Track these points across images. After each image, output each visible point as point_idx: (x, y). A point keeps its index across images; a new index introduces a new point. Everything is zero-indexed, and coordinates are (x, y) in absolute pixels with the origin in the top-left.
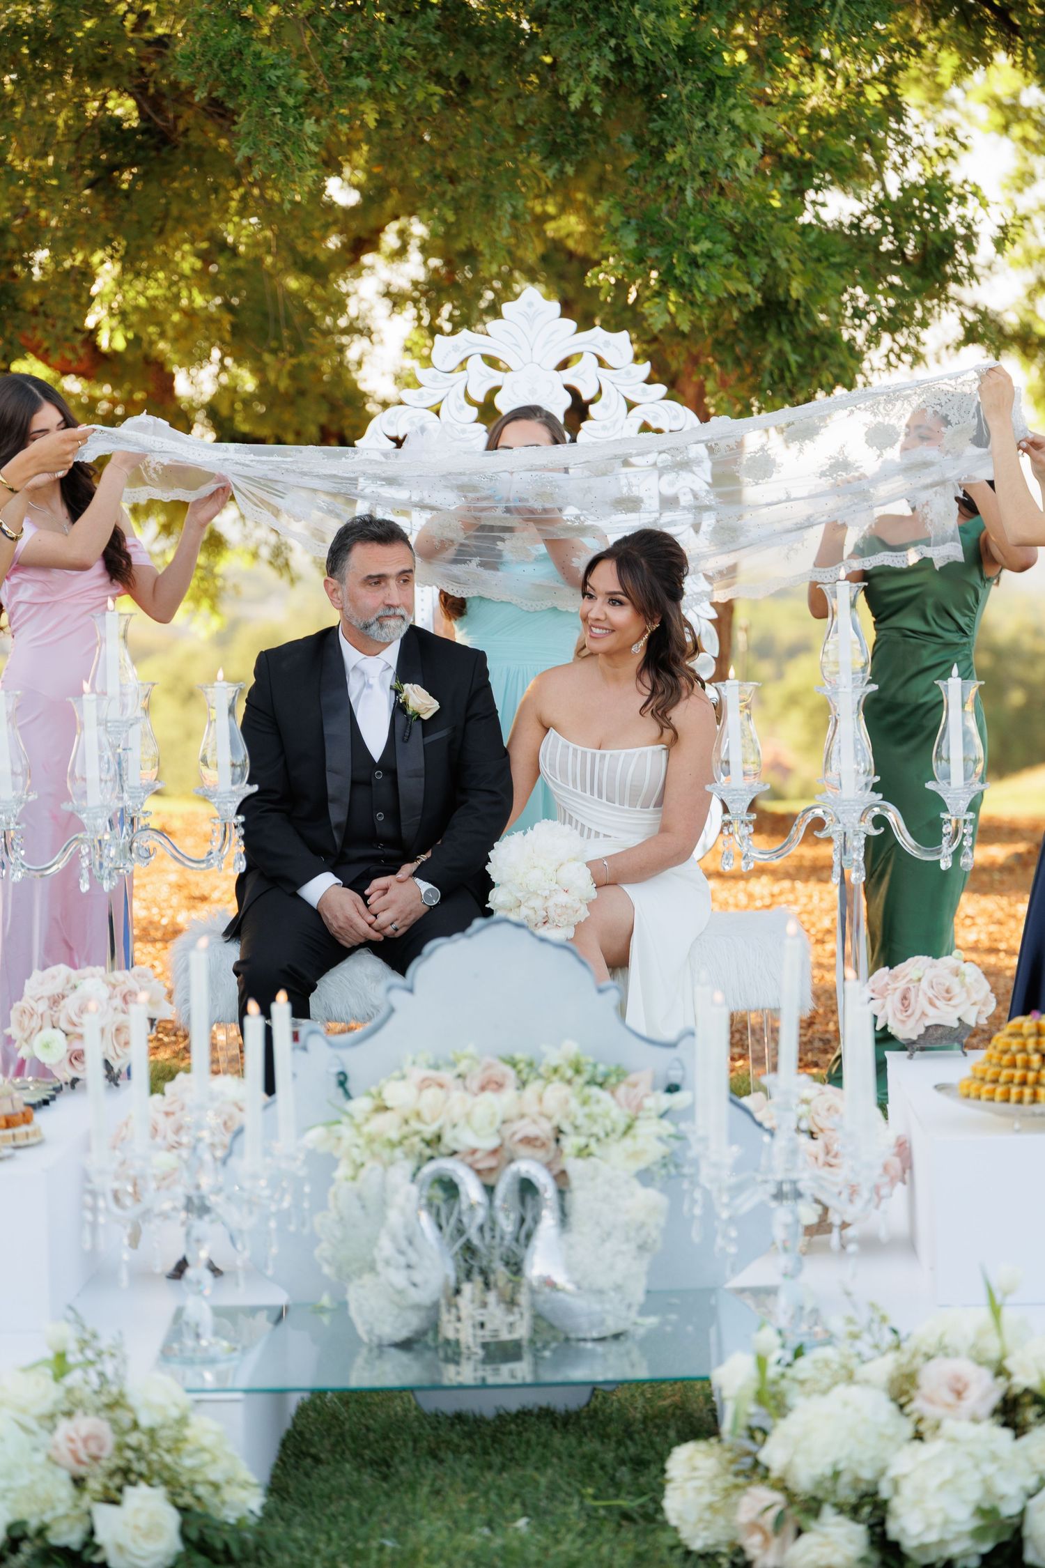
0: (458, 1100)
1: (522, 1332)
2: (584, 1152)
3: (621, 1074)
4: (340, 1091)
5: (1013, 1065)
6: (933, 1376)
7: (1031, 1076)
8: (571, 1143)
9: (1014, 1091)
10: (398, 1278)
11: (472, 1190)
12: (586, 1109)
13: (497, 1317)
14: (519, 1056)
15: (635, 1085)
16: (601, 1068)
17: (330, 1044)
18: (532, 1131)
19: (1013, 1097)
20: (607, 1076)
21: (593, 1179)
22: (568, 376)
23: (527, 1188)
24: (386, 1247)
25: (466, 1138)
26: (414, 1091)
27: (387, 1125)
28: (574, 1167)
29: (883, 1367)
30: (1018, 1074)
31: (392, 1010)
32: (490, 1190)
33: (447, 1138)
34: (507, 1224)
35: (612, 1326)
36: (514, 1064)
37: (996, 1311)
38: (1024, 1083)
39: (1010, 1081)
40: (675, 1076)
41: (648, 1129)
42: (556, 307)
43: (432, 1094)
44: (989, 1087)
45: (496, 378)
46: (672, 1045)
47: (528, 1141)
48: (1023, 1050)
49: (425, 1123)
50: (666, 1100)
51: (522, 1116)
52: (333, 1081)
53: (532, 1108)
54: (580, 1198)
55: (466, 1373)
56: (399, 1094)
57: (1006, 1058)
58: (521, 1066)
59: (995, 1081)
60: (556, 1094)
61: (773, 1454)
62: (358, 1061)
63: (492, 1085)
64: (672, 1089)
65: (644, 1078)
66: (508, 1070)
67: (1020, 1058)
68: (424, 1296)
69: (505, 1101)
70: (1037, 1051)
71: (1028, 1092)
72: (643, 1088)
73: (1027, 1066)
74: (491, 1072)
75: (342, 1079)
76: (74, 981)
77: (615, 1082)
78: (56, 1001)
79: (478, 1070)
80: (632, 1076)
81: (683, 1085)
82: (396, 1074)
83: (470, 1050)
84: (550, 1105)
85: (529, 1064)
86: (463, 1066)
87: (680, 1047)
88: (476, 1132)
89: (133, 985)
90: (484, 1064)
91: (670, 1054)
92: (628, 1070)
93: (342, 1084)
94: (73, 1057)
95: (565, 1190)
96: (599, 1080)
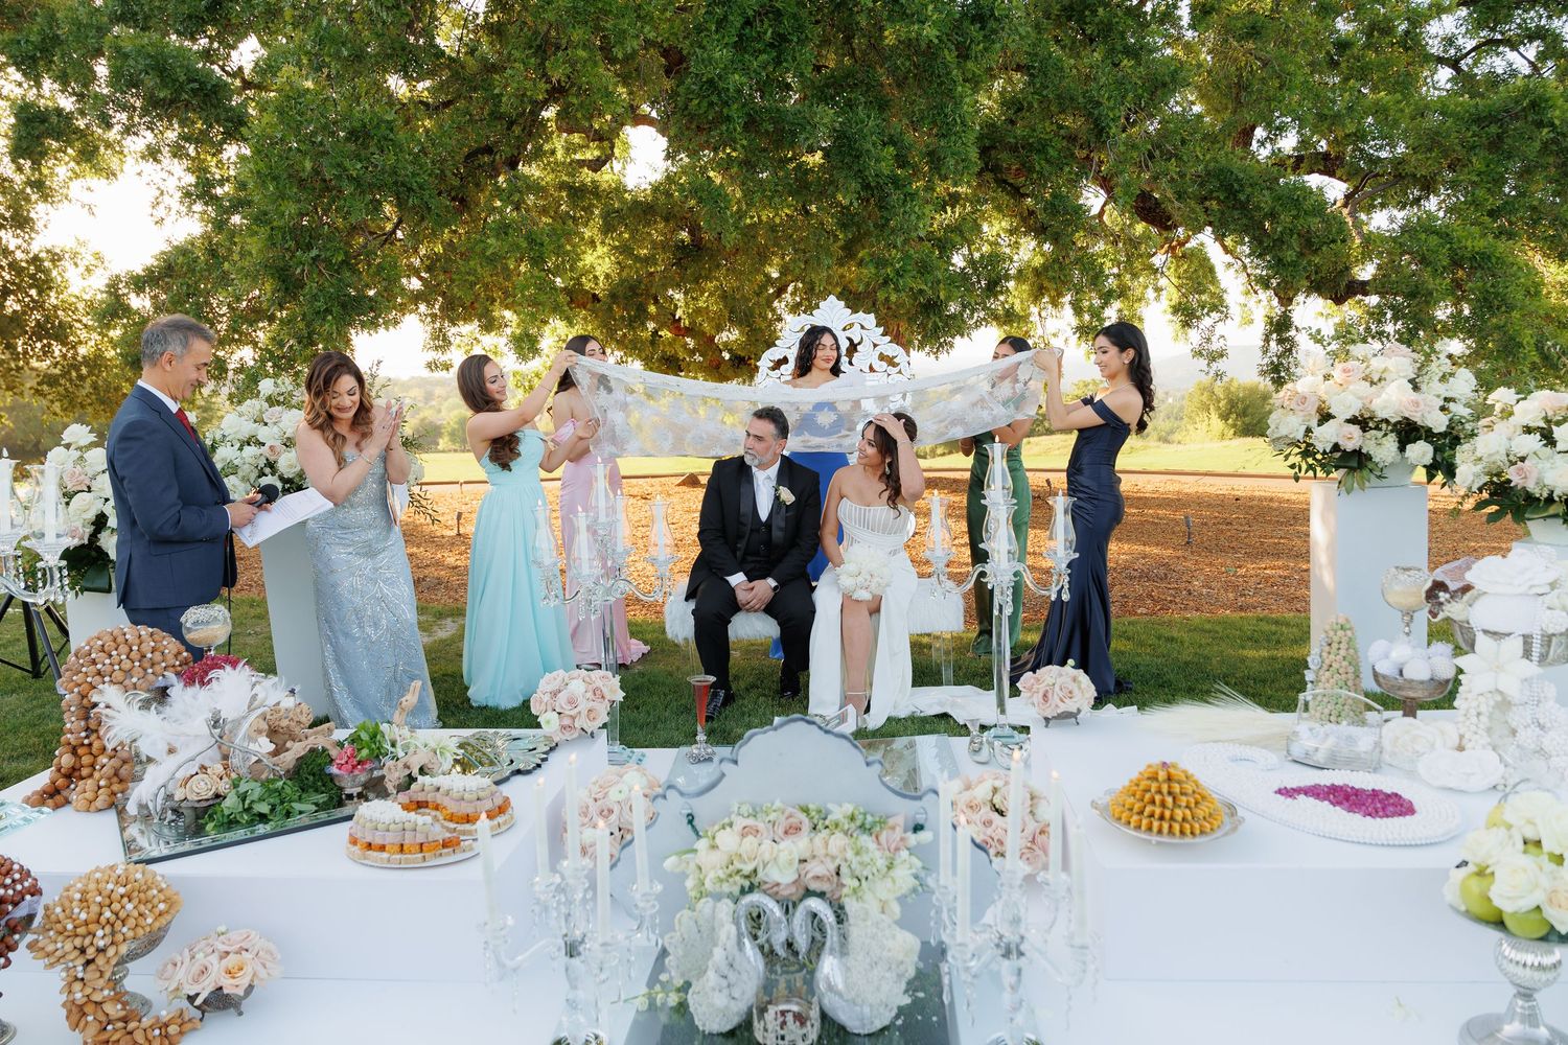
0: (767, 846)
2: (852, 889)
3: (882, 822)
4: (689, 826)
5: (1153, 802)
7: (1167, 814)
8: (846, 881)
9: (1156, 824)
10: (722, 997)
12: (858, 858)
14: (811, 806)
15: (893, 828)
16: (869, 818)
17: (682, 794)
18: (819, 870)
19: (1155, 829)
20: (873, 823)
21: (865, 920)
22: (848, 333)
23: (815, 914)
25: (773, 875)
26: (737, 838)
27: (718, 863)
28: (850, 904)
30: (1158, 811)
31: (723, 775)
32: (788, 913)
33: (761, 875)
34: (802, 942)
36: (806, 810)
38: (1162, 818)
39: (1152, 815)
40: (920, 819)
42: (843, 303)
43: (750, 841)
44: (1135, 818)
46: (918, 798)
47: (818, 878)
48: (1159, 792)
49: (745, 863)
50: (913, 839)
51: (814, 857)
52: (685, 820)
53: (821, 852)
54: (856, 930)
56: (724, 837)
57: (1148, 796)
58: (813, 814)
59: (1141, 813)
60: (838, 841)
62: (703, 808)
63: (793, 830)
64: (918, 828)
65: (899, 820)
66: (803, 816)
67: (1158, 798)
68: (742, 1007)
69: (802, 844)
70: (1170, 793)
71: (1166, 826)
72: (899, 832)
73: (1163, 804)
74: (791, 820)
75: (691, 819)
76: (566, 680)
77: (878, 829)
78: (555, 694)
79: (783, 818)
80: (891, 822)
81: (926, 826)
82: (726, 820)
83: (778, 804)
84: (833, 849)
85: (819, 812)
86: (772, 816)
87: (925, 799)
88: (782, 875)
89: (599, 683)
90: (787, 814)
91: (917, 803)
92: (888, 817)
93: (690, 822)
94: (564, 727)
95: (840, 916)
96: (868, 826)
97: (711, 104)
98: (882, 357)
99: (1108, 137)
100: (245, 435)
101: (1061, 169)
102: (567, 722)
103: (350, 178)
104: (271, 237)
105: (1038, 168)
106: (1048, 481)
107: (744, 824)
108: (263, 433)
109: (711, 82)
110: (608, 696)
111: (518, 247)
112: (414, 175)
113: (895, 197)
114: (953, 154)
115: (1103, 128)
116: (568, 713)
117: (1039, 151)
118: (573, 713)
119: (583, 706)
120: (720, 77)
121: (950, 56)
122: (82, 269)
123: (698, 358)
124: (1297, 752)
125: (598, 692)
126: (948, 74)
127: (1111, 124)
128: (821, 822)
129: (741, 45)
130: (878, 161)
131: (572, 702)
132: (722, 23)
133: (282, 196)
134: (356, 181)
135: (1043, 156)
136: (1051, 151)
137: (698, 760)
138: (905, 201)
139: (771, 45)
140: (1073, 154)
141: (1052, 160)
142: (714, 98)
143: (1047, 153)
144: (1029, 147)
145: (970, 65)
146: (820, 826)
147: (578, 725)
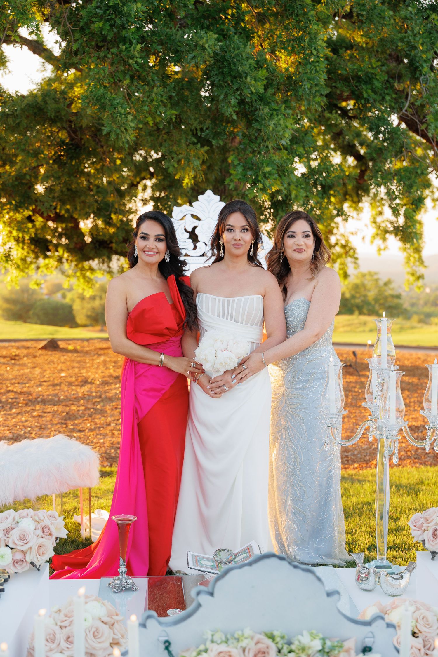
4: (166, 651)
14: (276, 633)
15: (348, 651)
16: (329, 643)
17: (160, 623)
20: (333, 648)
31: (199, 605)
36: (272, 637)
40: (368, 642)
45: (196, 222)
46: (368, 624)
52: (163, 646)
58: (278, 639)
62: (177, 635)
63: (261, 654)
64: (366, 650)
65: (350, 644)
66: (269, 642)
72: (352, 654)
74: (260, 646)
75: (167, 645)
76: (17, 519)
77: (336, 652)
78: (7, 531)
79: (252, 644)
80: (347, 645)
81: (374, 648)
82: (202, 647)
83: (248, 632)
85: (282, 637)
86: (244, 643)
87: (374, 625)
89: (47, 522)
90: (255, 640)
91: (367, 629)
92: (343, 641)
93: (167, 648)
94: (15, 562)
96: (327, 650)
99: (421, 75)
101: (383, 98)
102: (19, 556)
105: (365, 95)
106: (354, 353)
107: (220, 650)
110: (56, 534)
114: (309, 79)
115: (417, 67)
116: (20, 548)
117: (366, 83)
118: (24, 548)
119: (33, 542)
125: (46, 530)
127: (424, 65)
128: (285, 647)
131: (22, 538)
135: (369, 86)
136: (376, 82)
137: (120, 589)
140: (392, 87)
141: (376, 89)
143: (373, 84)
144: (358, 78)
146: (285, 650)
147: (29, 559)
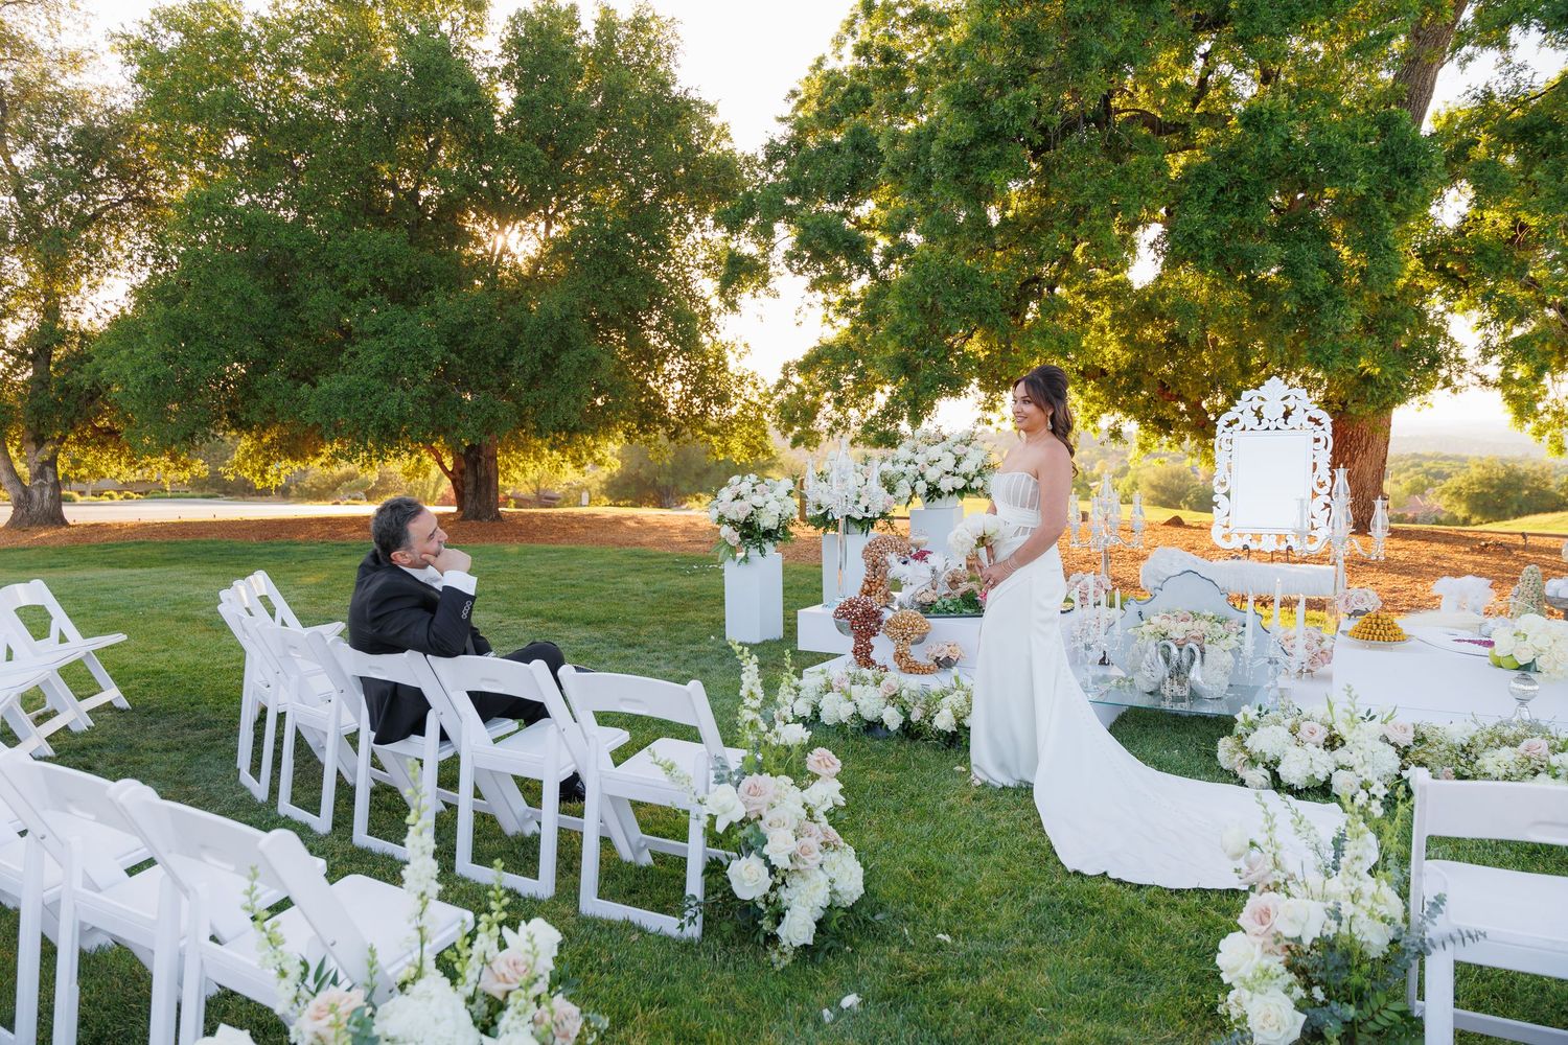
0: (1173, 624)
1: (1186, 693)
2: (1210, 643)
3: (1227, 620)
4: (1140, 617)
6: (1305, 726)
8: (1207, 639)
9: (1366, 636)
10: (1148, 674)
11: (1175, 650)
12: (1214, 630)
13: (1176, 688)
14: (1195, 611)
15: (1231, 623)
16: (1221, 617)
17: (1137, 603)
18: (1195, 634)
19: (1365, 638)
21: (1212, 652)
22: (1285, 402)
23: (1192, 650)
24: (1144, 665)
25: (1175, 635)
26: (1161, 620)
27: (1151, 629)
28: (1207, 646)
29: (1289, 722)
31: (1156, 595)
32: (1180, 650)
33: (1168, 634)
34: (1186, 661)
35: (1215, 696)
36: (1192, 613)
37: (1331, 708)
39: (1365, 632)
41: (1233, 637)
42: (1283, 382)
43: (1165, 621)
44: (1357, 633)
45: (1262, 403)
46: (1245, 612)
47: (1194, 637)
48: (1371, 623)
49: (1162, 629)
50: (1241, 629)
51: (1193, 630)
52: (1137, 614)
53: (1196, 628)
54: (1207, 656)
55: (1167, 705)
56: (1154, 619)
57: (1365, 625)
58: (1196, 615)
59: (1360, 632)
60: (1205, 624)
61: (1248, 743)
62: (1145, 609)
63: (1185, 620)
64: (1244, 625)
65: (1235, 621)
66: (1190, 615)
67: (1369, 625)
68: (1156, 680)
69: (1188, 625)
70: (1376, 623)
71: (1371, 636)
72: (1235, 625)
73: (1371, 628)
74: (1185, 616)
75: (1140, 614)
76: (1083, 577)
77: (1224, 622)
79: (1181, 615)
80: (1231, 621)
82: (1155, 613)
84: (1202, 627)
85: (1199, 614)
86: (1176, 613)
88: (1178, 634)
89: (1100, 579)
90: (1183, 613)
94: (1081, 598)
95: (1203, 653)
96: (1220, 621)
97: (1190, 249)
98: (1310, 419)
100: (907, 458)
101: (1500, 268)
102: (1083, 595)
103: (954, 309)
104: (901, 341)
107: (1163, 615)
108: (918, 458)
109: (1191, 236)
111: (1052, 345)
112: (991, 304)
113: (1328, 304)
116: (1083, 591)
118: (1086, 591)
120: (1197, 231)
121: (1378, 202)
122: (737, 355)
123: (1187, 419)
124: (1484, 630)
126: (1378, 211)
129: (1216, 206)
130: (1314, 280)
132: (1201, 194)
133: (913, 320)
134: (956, 309)
136: (1490, 254)
138: (1335, 307)
139: (1238, 205)
142: (1193, 246)
145: (1397, 206)
146: (1198, 619)
